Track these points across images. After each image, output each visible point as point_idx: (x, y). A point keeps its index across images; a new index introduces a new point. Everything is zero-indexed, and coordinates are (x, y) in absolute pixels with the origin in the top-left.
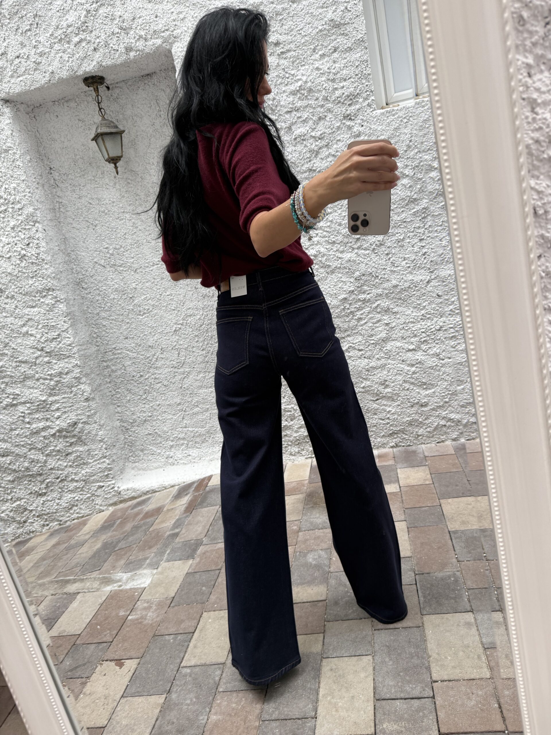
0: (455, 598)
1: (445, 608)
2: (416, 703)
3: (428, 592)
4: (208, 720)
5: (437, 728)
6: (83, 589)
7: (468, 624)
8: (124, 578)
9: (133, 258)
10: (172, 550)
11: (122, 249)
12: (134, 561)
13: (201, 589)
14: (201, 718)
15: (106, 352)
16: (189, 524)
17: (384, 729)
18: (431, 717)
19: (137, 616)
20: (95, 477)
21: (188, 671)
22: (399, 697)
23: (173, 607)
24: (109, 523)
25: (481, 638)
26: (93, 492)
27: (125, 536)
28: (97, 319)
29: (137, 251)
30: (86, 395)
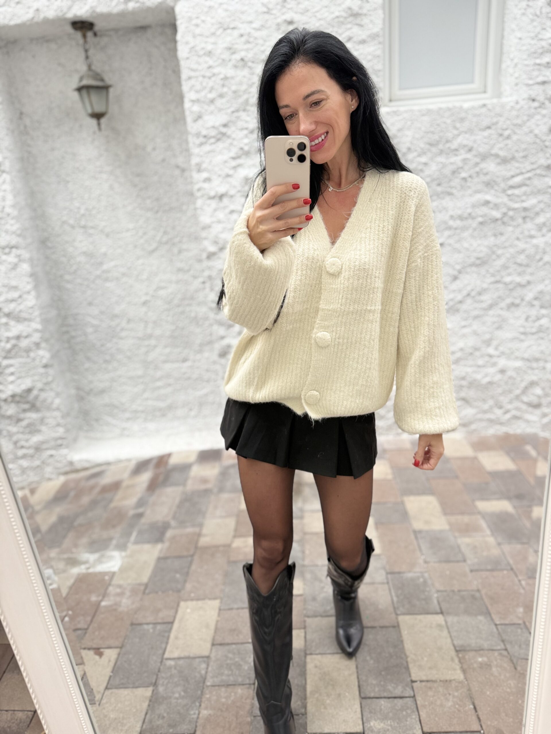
0: (425, 600)
1: (417, 609)
2: (399, 702)
3: (400, 592)
4: (199, 714)
5: (420, 727)
7: (439, 626)
8: (91, 560)
10: (139, 532)
12: (98, 541)
13: (175, 577)
14: (192, 712)
16: (154, 504)
17: (371, 727)
18: (414, 717)
19: (111, 602)
20: (47, 445)
21: (172, 663)
22: (382, 695)
23: (148, 594)
24: (63, 494)
25: (452, 640)
26: (44, 461)
27: (83, 510)
30: (44, 361)
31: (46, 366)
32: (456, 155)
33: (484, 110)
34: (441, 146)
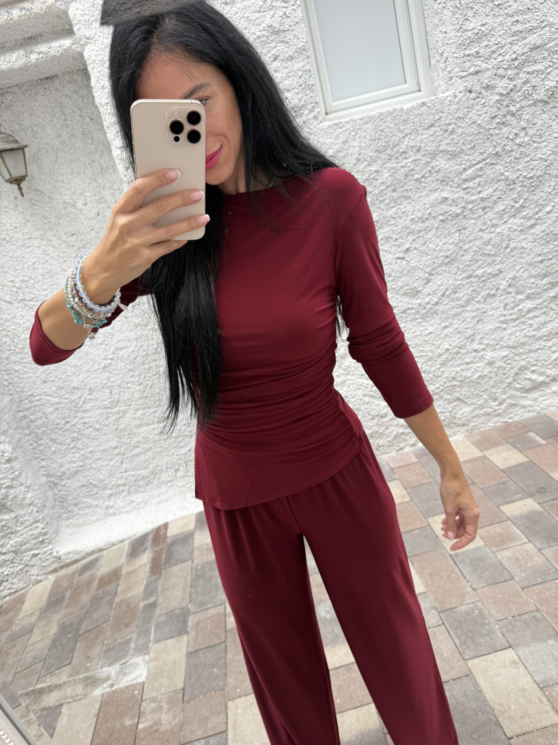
0: (488, 634)
1: (484, 648)
3: (459, 632)
6: (65, 699)
7: (513, 662)
8: (113, 674)
9: (46, 290)
10: (157, 626)
11: (32, 281)
12: (114, 647)
13: (213, 672)
15: (21, 401)
16: (164, 589)
19: (149, 723)
20: (28, 545)
23: (188, 701)
24: (56, 597)
25: (532, 677)
26: (27, 562)
27: (86, 612)
28: (7, 364)
29: (50, 282)
33: (424, 108)
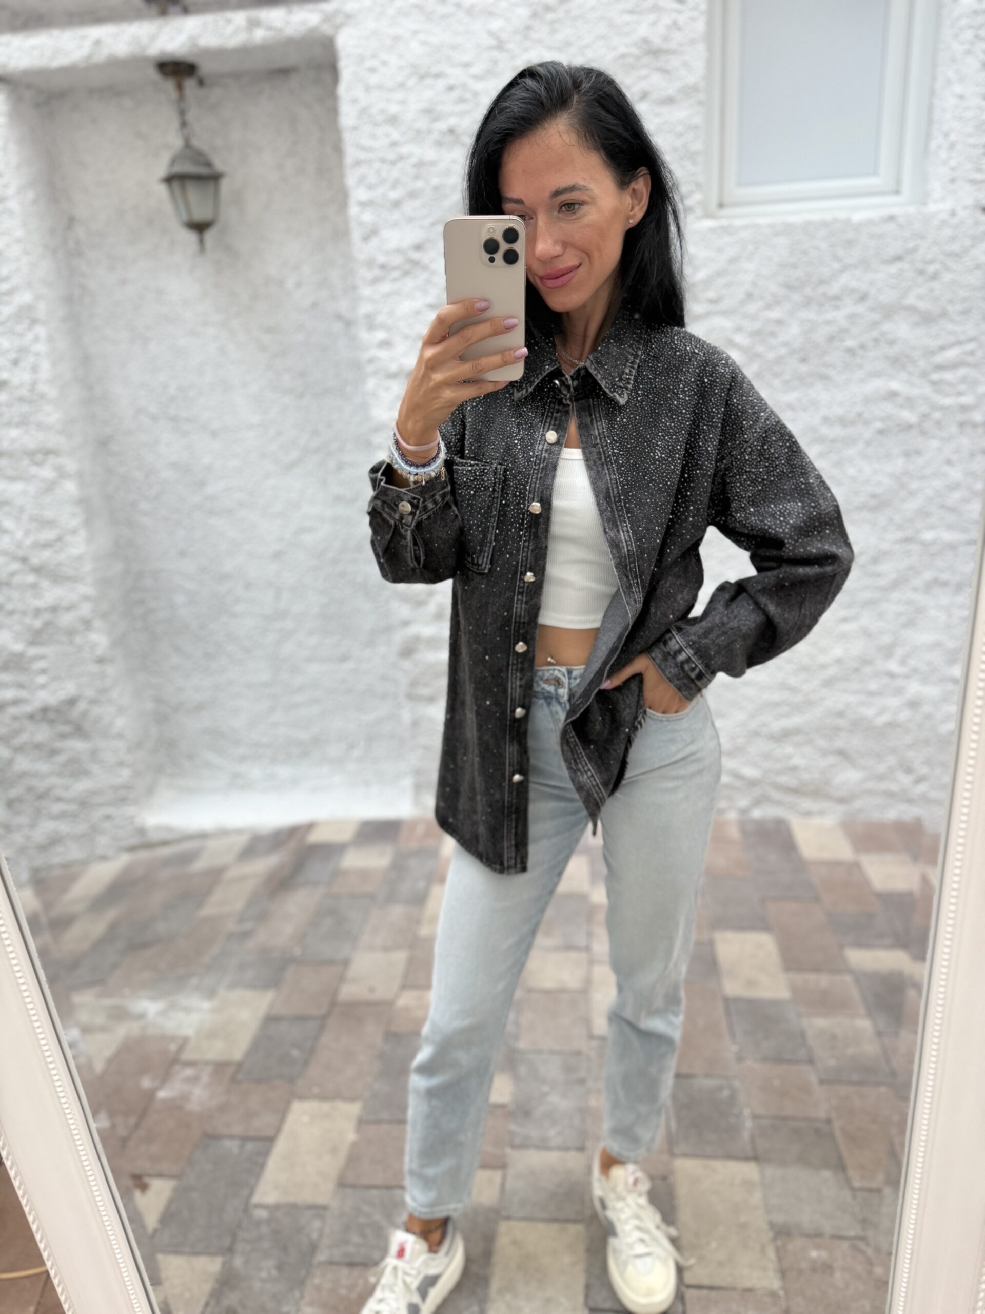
0: (728, 1131)
1: (710, 1148)
7: (749, 1184)
8: (150, 1012)
10: (240, 966)
13: (290, 1053)
19: (174, 1093)
20: (101, 798)
21: (264, 1214)
23: (240, 1083)
25: (768, 1213)
26: (94, 824)
30: (99, 652)
31: (101, 661)
32: (837, 308)
33: (891, 227)
34: (808, 291)
